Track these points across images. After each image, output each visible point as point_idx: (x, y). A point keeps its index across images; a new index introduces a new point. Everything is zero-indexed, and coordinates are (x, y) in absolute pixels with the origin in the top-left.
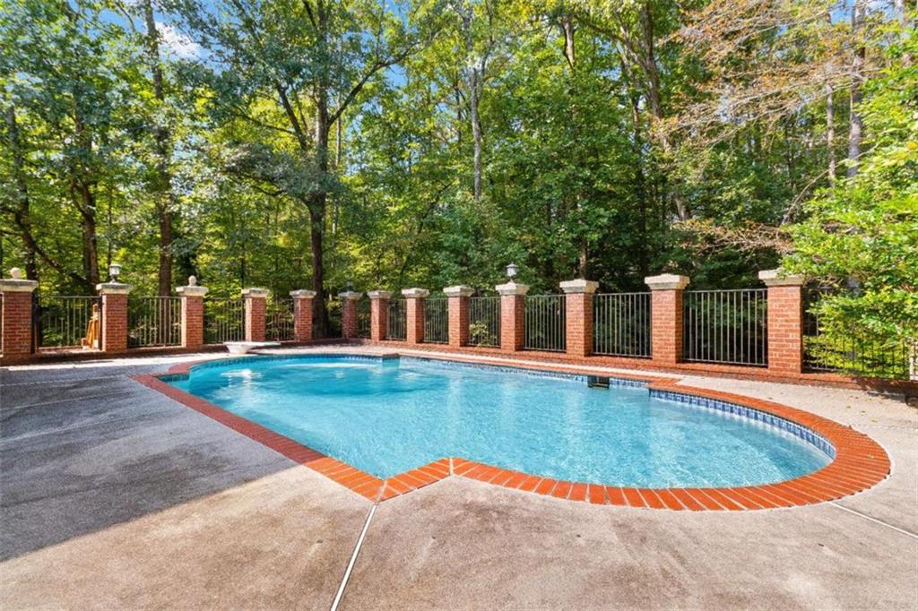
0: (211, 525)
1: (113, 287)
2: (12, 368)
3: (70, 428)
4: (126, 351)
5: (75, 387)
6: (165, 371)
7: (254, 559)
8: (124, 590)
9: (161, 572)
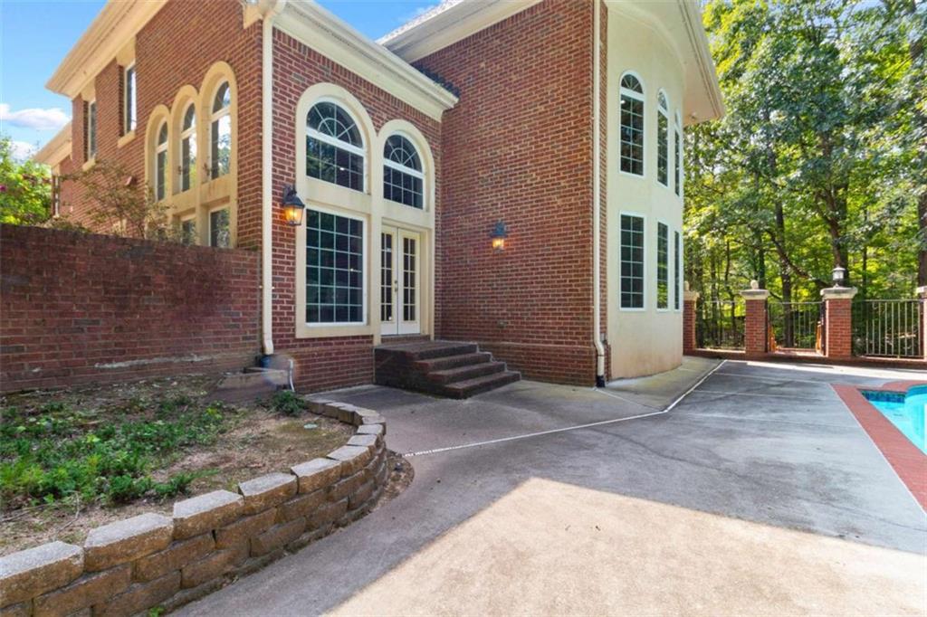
0: (770, 546)
1: (836, 292)
2: (750, 363)
3: (745, 418)
4: (849, 358)
5: (778, 386)
6: (879, 386)
7: (776, 600)
8: (669, 547)
9: (699, 554)
